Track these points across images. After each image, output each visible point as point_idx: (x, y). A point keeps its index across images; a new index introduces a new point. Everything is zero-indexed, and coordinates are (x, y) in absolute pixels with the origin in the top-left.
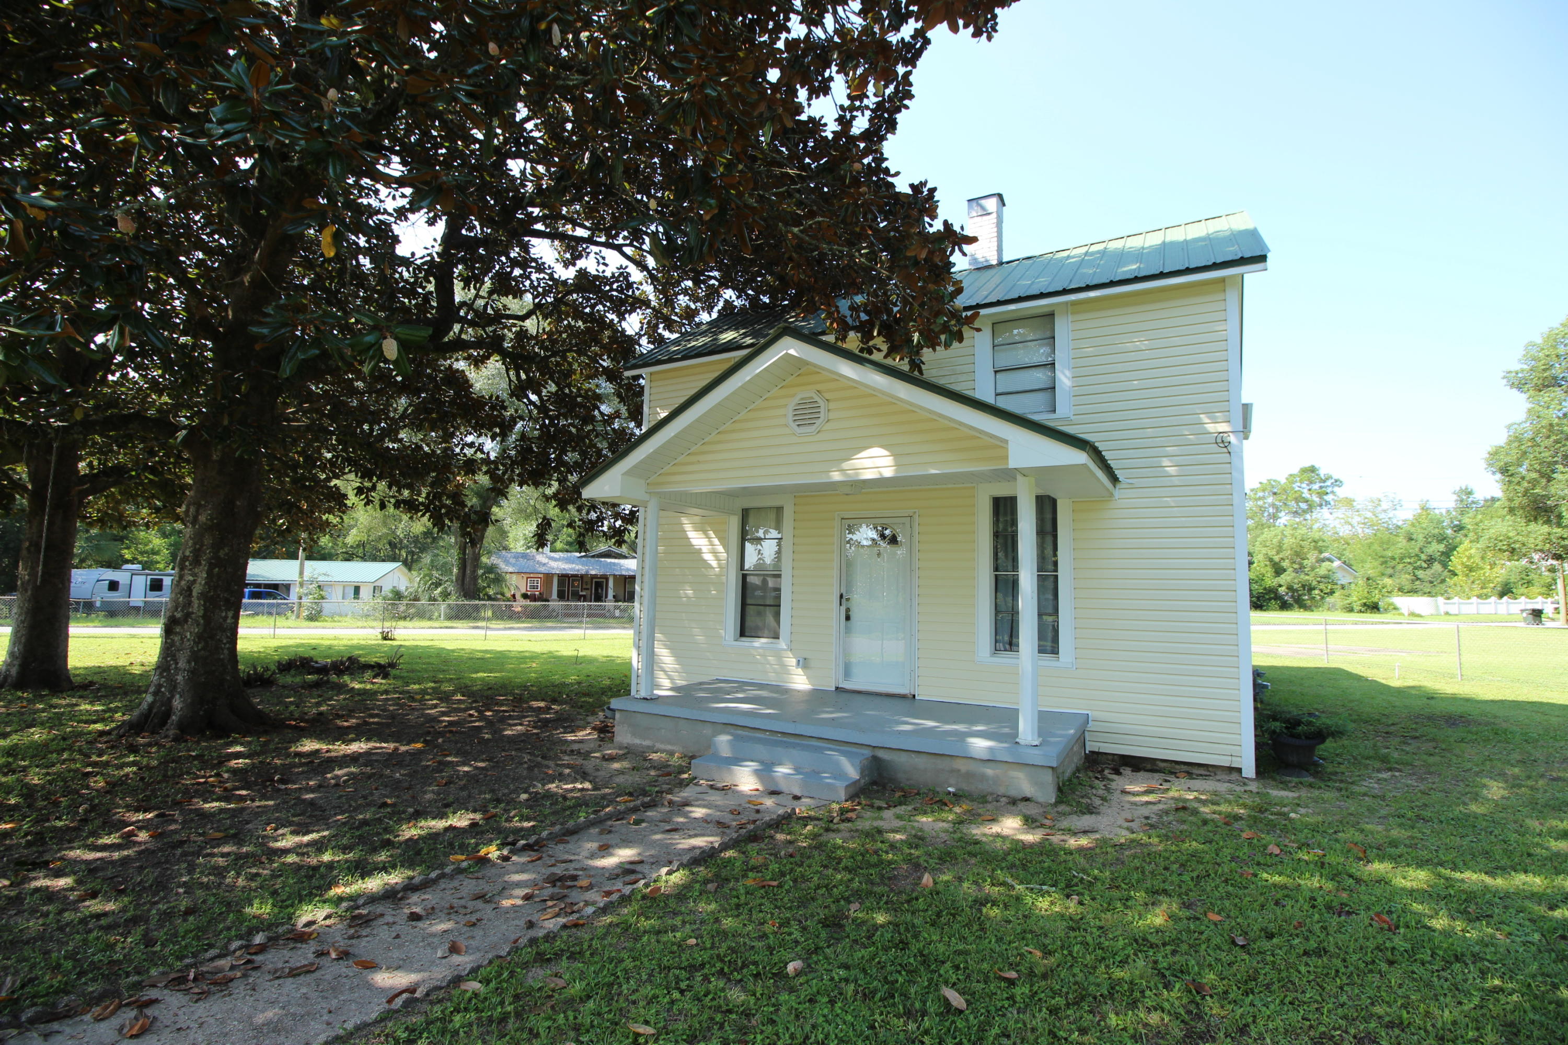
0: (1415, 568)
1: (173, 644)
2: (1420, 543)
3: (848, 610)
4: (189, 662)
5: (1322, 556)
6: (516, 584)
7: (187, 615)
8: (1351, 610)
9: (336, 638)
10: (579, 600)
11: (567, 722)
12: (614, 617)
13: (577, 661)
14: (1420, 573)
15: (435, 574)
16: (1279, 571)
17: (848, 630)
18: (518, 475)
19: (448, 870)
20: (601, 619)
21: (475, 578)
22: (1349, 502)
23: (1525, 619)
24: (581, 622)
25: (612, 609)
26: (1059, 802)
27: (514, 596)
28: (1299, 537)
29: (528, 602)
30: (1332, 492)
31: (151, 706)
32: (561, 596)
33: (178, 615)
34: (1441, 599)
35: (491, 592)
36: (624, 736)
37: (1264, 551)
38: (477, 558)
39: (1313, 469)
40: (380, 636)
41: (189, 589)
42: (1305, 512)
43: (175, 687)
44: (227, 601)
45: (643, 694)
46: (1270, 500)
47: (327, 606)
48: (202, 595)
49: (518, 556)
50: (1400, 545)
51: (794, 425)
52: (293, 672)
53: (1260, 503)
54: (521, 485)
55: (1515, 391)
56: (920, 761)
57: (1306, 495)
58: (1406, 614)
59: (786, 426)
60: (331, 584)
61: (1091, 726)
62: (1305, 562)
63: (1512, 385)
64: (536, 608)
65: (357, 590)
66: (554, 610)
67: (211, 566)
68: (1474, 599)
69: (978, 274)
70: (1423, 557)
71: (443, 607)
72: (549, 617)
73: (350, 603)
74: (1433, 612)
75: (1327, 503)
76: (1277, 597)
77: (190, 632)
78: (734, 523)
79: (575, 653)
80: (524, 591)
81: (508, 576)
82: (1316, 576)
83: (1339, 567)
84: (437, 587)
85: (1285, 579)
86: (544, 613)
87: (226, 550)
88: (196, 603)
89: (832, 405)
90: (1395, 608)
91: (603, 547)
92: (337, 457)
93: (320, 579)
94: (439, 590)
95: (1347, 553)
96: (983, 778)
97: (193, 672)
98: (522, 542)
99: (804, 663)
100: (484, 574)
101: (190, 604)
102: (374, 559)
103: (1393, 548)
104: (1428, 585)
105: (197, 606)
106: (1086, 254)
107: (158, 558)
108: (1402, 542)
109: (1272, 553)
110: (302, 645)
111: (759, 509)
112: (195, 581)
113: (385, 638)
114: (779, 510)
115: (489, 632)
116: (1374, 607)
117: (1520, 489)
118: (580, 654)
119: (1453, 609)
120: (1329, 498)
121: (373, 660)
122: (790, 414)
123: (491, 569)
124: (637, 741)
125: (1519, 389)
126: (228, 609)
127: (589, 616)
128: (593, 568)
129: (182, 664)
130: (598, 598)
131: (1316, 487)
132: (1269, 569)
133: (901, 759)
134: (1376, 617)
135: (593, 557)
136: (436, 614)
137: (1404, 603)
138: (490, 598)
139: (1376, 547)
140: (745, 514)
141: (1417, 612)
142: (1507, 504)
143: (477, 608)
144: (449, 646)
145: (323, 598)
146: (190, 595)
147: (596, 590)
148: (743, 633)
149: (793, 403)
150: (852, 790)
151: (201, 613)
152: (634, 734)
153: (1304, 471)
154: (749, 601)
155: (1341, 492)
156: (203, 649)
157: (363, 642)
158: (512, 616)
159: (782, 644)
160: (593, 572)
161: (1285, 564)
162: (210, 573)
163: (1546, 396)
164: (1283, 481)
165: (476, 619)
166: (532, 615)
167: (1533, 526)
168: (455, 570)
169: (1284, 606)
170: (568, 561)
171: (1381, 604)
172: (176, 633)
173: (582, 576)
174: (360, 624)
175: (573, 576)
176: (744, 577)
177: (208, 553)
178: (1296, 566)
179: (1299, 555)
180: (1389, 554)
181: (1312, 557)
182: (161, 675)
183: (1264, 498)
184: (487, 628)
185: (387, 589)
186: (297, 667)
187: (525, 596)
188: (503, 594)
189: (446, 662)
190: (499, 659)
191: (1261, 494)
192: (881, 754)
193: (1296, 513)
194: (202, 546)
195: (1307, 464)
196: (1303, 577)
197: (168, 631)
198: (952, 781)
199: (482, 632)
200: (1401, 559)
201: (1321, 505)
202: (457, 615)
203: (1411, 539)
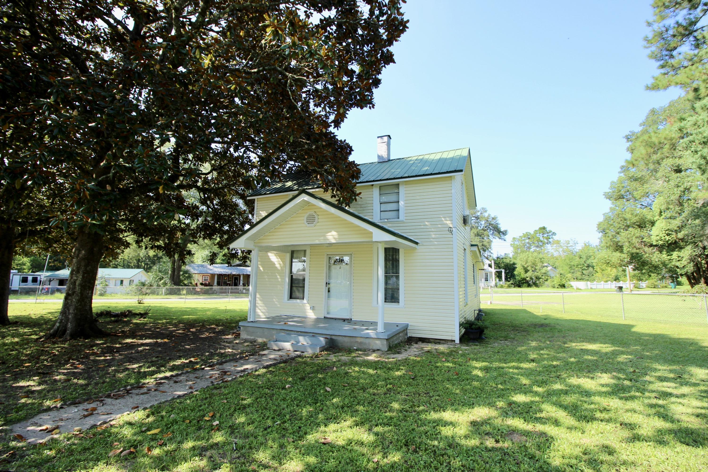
0: (583, 270)
1: (68, 303)
2: (584, 260)
3: (329, 289)
4: (74, 310)
5: (544, 265)
6: (197, 279)
7: (74, 293)
8: (554, 287)
9: (117, 303)
10: (227, 286)
11: (223, 333)
12: (243, 293)
13: (226, 311)
14: (584, 272)
15: (160, 274)
16: (526, 271)
17: (329, 297)
18: (203, 235)
19: (184, 372)
20: (237, 293)
21: (179, 276)
22: (558, 242)
23: (616, 291)
24: (228, 295)
25: (242, 289)
26: (388, 350)
27: (196, 284)
28: (534, 257)
29: (203, 287)
30: (552, 238)
31: (58, 327)
32: (219, 284)
33: (70, 292)
34: (589, 283)
35: (186, 282)
36: (244, 335)
37: (521, 262)
38: (180, 267)
39: (544, 228)
40: (137, 302)
41: (75, 282)
42: (542, 246)
43: (68, 320)
44: (89, 287)
45: (251, 320)
46: (527, 241)
47: (108, 290)
48: (80, 285)
49: (199, 266)
50: (576, 260)
51: (306, 223)
52: (103, 317)
53: (523, 242)
54: (204, 239)
55: (608, 200)
56: (346, 339)
57: (541, 239)
58: (575, 288)
59: (304, 223)
60: (109, 279)
61: (409, 328)
62: (537, 267)
63: (607, 198)
64: (208, 290)
65: (122, 282)
66: (215, 290)
67: (84, 273)
68: (602, 282)
69: (380, 164)
70: (586, 265)
71: (164, 290)
72: (213, 293)
73: (119, 287)
74: (586, 288)
75: (550, 242)
76: (527, 282)
77: (75, 299)
78: (288, 256)
79: (225, 308)
80: (201, 282)
81: (194, 275)
82: (541, 273)
83: (551, 269)
84: (161, 280)
85: (529, 274)
86: (210, 292)
87: (90, 267)
88: (77, 288)
89: (319, 217)
90: (572, 286)
91: (238, 262)
92: (126, 227)
93: (106, 277)
94: (162, 281)
95: (556, 263)
96: (365, 344)
97: (76, 314)
98: (201, 259)
99: (313, 308)
100: (183, 274)
101: (75, 288)
102: (129, 267)
103: (574, 261)
104: (587, 276)
105: (78, 289)
106: (416, 160)
107: (25, 267)
108: (577, 258)
109: (523, 264)
110: (103, 306)
111: (298, 251)
112: (77, 279)
113: (139, 303)
114: (305, 251)
115: (186, 300)
116: (563, 286)
117: (609, 239)
118: (228, 308)
119: (594, 287)
120: (551, 240)
121: (138, 312)
122: (305, 219)
123: (186, 272)
124: (249, 337)
125: (610, 199)
126: (90, 290)
127: (231, 293)
128: (234, 271)
129: (71, 311)
130: (236, 285)
131: (545, 235)
132: (522, 270)
133: (340, 339)
134: (563, 290)
135: (234, 266)
136: (161, 292)
137: (575, 284)
138: (185, 285)
139: (568, 261)
140: (293, 252)
141: (580, 288)
142: (605, 244)
143: (179, 290)
144: (170, 306)
145: (107, 285)
146: (75, 285)
147: (235, 281)
148: (291, 297)
149: (306, 215)
150: (321, 349)
151: (79, 291)
152: (248, 335)
153: (541, 229)
154: (294, 285)
155: (555, 238)
156: (80, 305)
157: (130, 305)
158: (197, 293)
159: (305, 301)
160: (234, 273)
161: (529, 268)
162: (83, 277)
163: (618, 203)
164: (532, 233)
165: (180, 294)
166: (206, 293)
167: (614, 254)
168: (170, 272)
169: (529, 286)
170: (223, 268)
171: (566, 285)
172: (69, 299)
173: (228, 275)
174: (125, 297)
175: (224, 275)
176: (292, 276)
177: (83, 268)
178: (533, 269)
179: (534, 264)
180: (572, 264)
181: (539, 265)
182: (63, 316)
183: (525, 240)
184: (186, 299)
185: (136, 282)
186: (106, 315)
187: (202, 284)
188: (191, 283)
189: (169, 312)
190: (194, 311)
191: (524, 238)
192: (333, 337)
193: (537, 247)
194: (80, 266)
195: (542, 226)
196: (536, 273)
197: (66, 298)
198: (356, 345)
199: (183, 300)
200: (577, 266)
201: (548, 243)
202: (171, 292)
203: (581, 258)
